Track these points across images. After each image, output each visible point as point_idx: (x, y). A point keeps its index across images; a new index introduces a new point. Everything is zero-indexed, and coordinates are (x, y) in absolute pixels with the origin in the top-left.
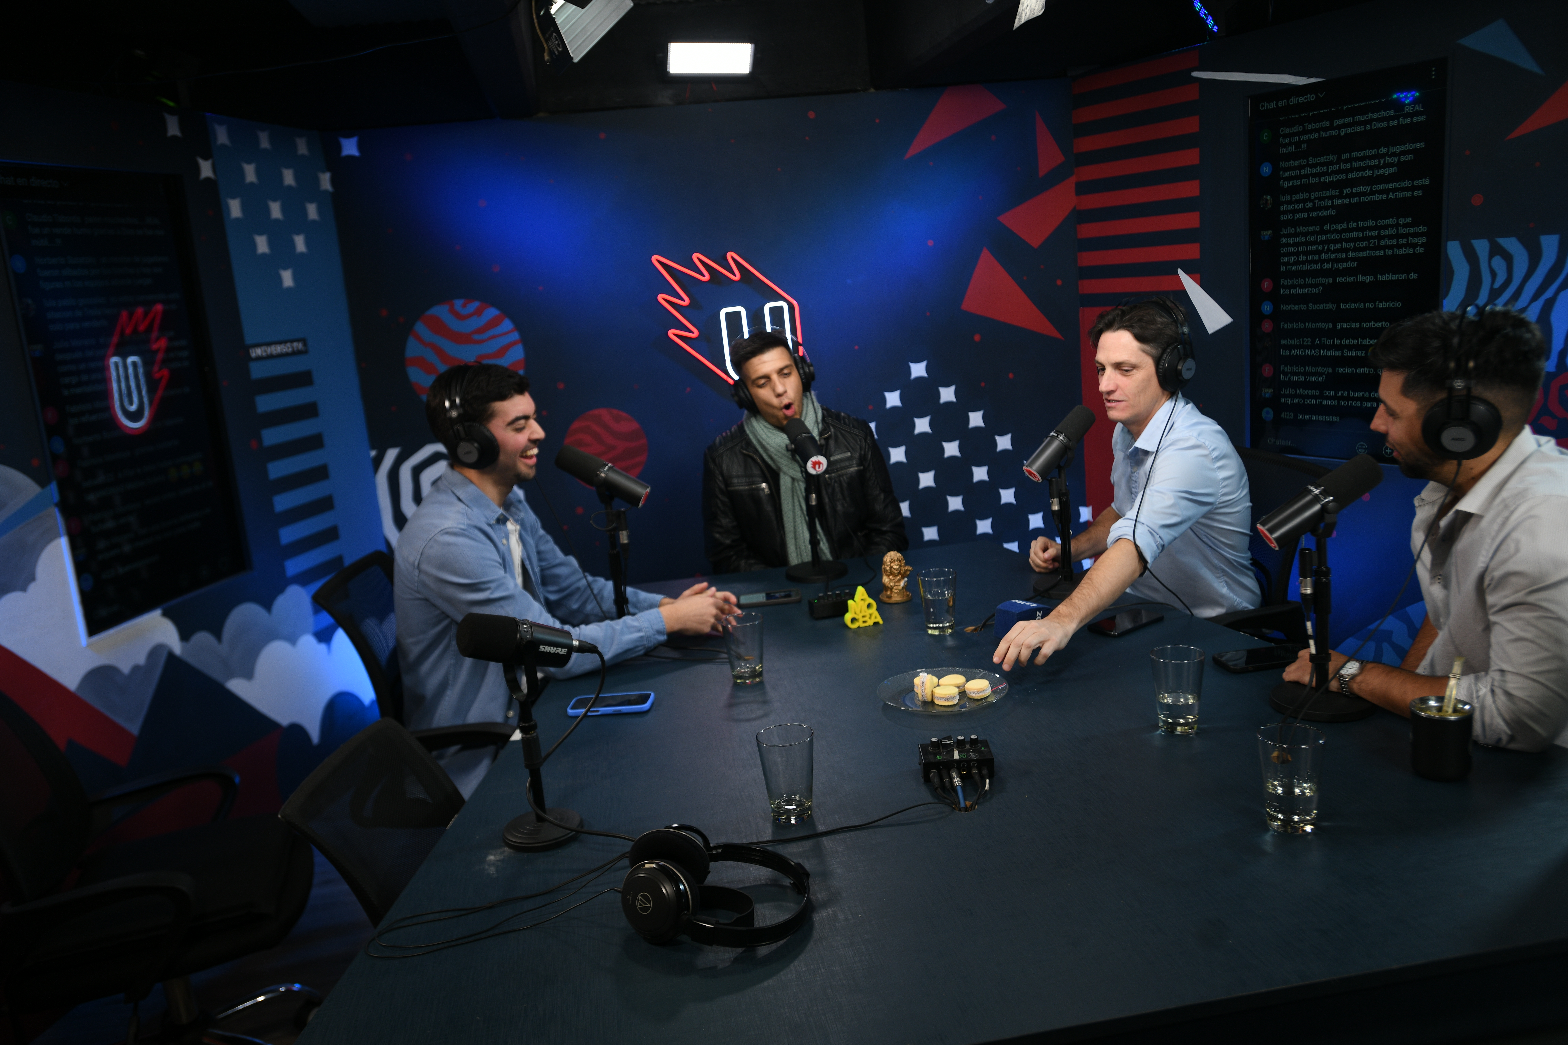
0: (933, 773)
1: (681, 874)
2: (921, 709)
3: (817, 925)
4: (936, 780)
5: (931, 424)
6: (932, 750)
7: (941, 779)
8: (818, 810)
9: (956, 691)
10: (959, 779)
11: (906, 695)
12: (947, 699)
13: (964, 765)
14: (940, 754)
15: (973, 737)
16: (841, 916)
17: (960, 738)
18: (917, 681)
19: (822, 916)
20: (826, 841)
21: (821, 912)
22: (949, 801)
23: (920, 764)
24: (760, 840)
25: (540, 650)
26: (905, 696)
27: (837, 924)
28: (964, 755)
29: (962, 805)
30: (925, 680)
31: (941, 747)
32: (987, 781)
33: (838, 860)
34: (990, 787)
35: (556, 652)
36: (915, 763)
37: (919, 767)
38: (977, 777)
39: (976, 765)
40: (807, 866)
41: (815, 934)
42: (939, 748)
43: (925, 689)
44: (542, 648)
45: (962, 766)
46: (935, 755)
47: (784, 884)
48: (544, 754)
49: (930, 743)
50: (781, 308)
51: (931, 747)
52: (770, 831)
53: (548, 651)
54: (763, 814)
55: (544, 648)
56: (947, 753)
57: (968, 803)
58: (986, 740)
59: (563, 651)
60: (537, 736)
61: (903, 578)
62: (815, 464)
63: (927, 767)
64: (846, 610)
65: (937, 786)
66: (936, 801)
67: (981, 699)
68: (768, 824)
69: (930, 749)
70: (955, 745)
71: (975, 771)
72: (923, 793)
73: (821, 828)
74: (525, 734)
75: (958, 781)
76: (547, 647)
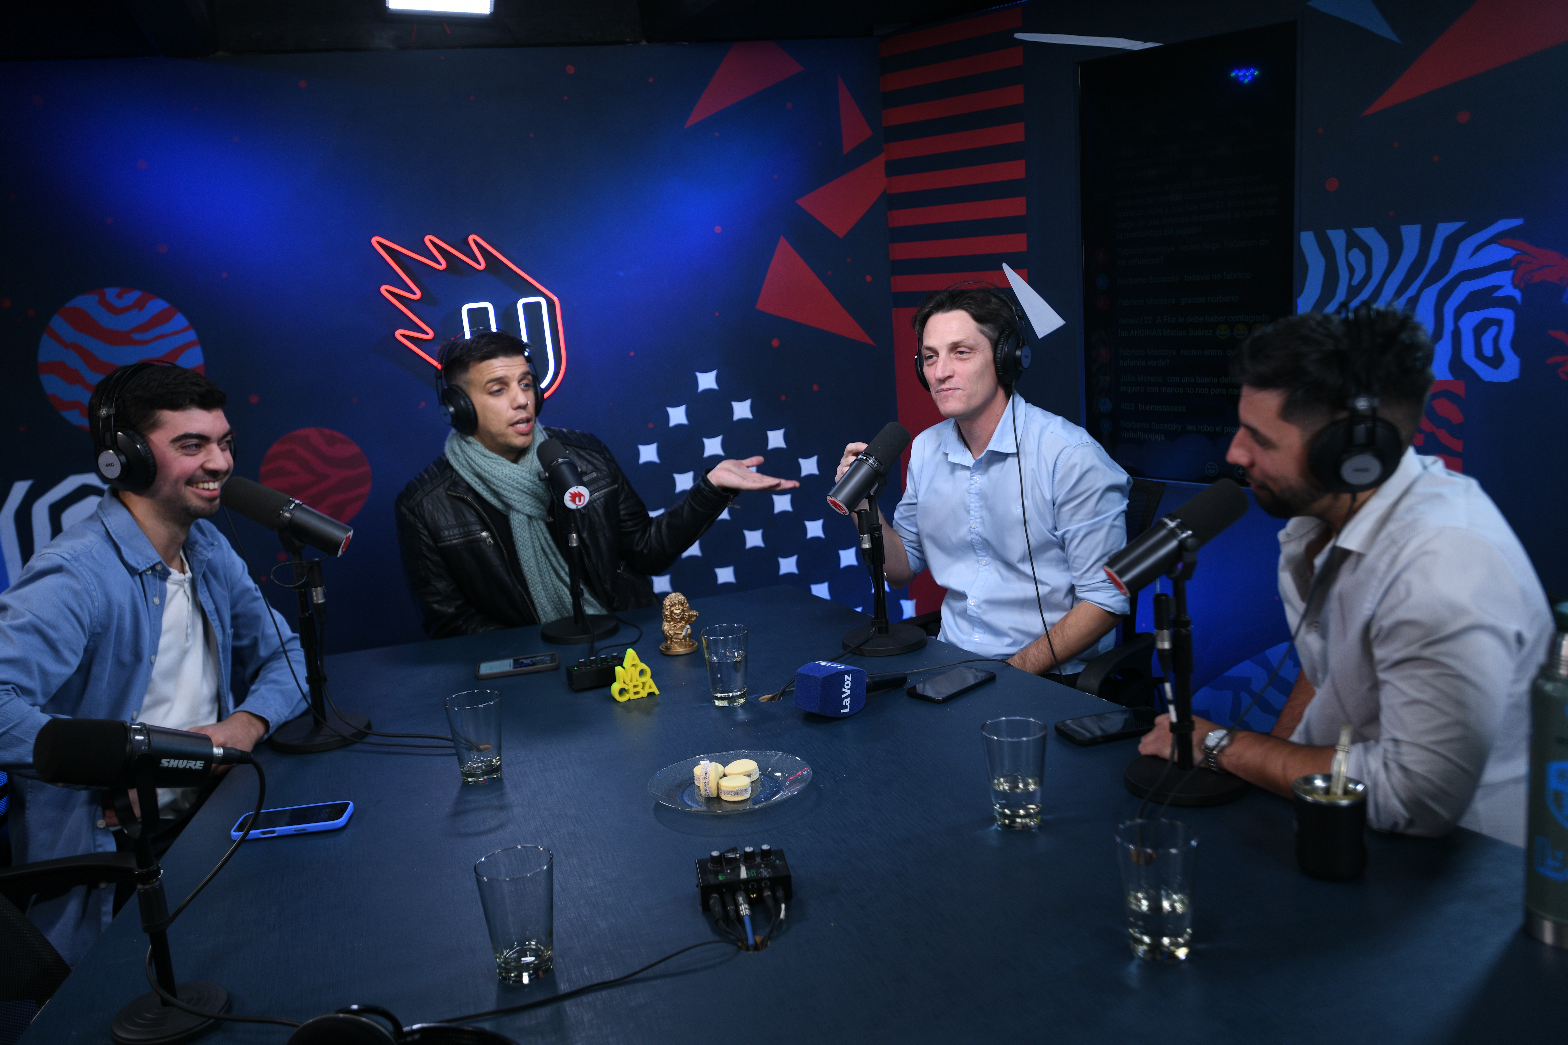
0: (714, 899)
2: (703, 808)
4: (718, 909)
5: (725, 444)
6: (713, 867)
7: (724, 906)
8: (561, 960)
9: (746, 781)
10: (747, 906)
11: (684, 789)
12: (737, 793)
13: (753, 886)
14: (722, 872)
15: (765, 847)
17: (748, 849)
18: (698, 771)
20: (567, 1006)
22: (732, 937)
23: (697, 886)
24: (478, 1012)
25: (161, 765)
26: (683, 792)
28: (754, 873)
29: (751, 942)
30: (708, 770)
31: (724, 863)
32: (783, 905)
33: (583, 1035)
34: (786, 915)
35: (188, 766)
36: (691, 884)
37: (696, 890)
38: (770, 902)
39: (768, 885)
42: (721, 865)
43: (709, 782)
44: (166, 763)
45: (750, 887)
46: (716, 873)
48: (171, 911)
49: (709, 857)
50: (538, 305)
51: (711, 863)
52: (494, 996)
53: (174, 766)
54: (486, 971)
55: (168, 762)
56: (732, 870)
57: (758, 940)
58: (782, 851)
59: (199, 764)
60: (158, 887)
61: (686, 624)
62: (574, 496)
63: (706, 891)
64: (614, 680)
65: (718, 915)
66: (717, 938)
68: (491, 987)
69: (711, 866)
70: (742, 859)
71: (767, 893)
72: (701, 928)
73: (564, 987)
74: (142, 884)
75: (745, 908)
76: (172, 761)
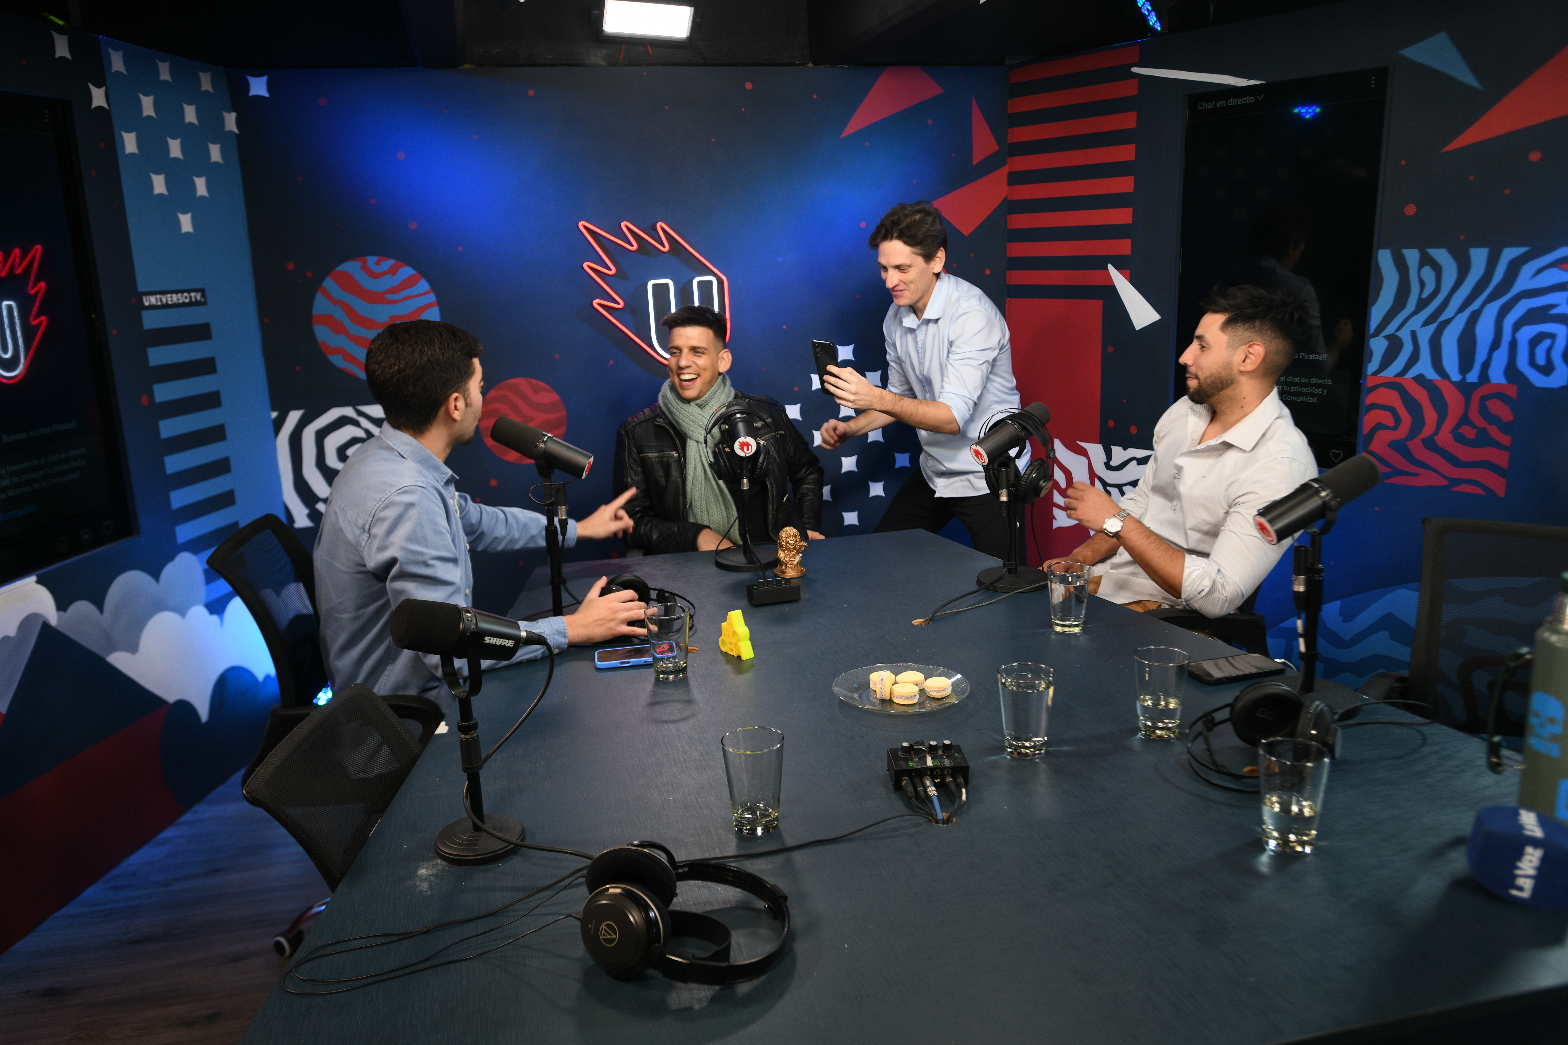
0: (905, 782)
1: (649, 900)
2: (880, 708)
4: (908, 788)
7: (915, 788)
8: (785, 821)
9: (915, 689)
10: (934, 788)
11: (862, 692)
12: (907, 698)
13: (937, 772)
14: (911, 760)
15: (946, 742)
17: (933, 743)
18: (874, 677)
20: (797, 856)
21: (803, 943)
22: (925, 813)
23: (888, 770)
24: (725, 854)
25: (484, 642)
28: (938, 762)
29: (939, 817)
30: (881, 676)
31: (912, 753)
32: (964, 790)
33: (812, 879)
34: (967, 798)
35: (503, 644)
36: (882, 768)
37: (888, 773)
38: (952, 787)
39: (950, 772)
40: (782, 887)
41: (800, 968)
42: (910, 754)
43: (882, 687)
44: (487, 639)
45: (935, 773)
46: (907, 760)
47: (757, 907)
48: (483, 756)
49: (900, 747)
50: (710, 282)
51: (902, 752)
52: (734, 844)
53: (494, 643)
54: (724, 824)
55: (490, 639)
56: (920, 759)
57: (945, 815)
58: (960, 746)
59: (510, 643)
60: (477, 736)
61: (798, 553)
62: (743, 445)
63: (898, 774)
65: (911, 795)
66: (911, 812)
67: (943, 699)
68: (731, 836)
69: (902, 754)
70: (928, 751)
71: (949, 779)
72: (897, 805)
73: (790, 842)
74: (464, 734)
75: (933, 790)
76: (492, 638)
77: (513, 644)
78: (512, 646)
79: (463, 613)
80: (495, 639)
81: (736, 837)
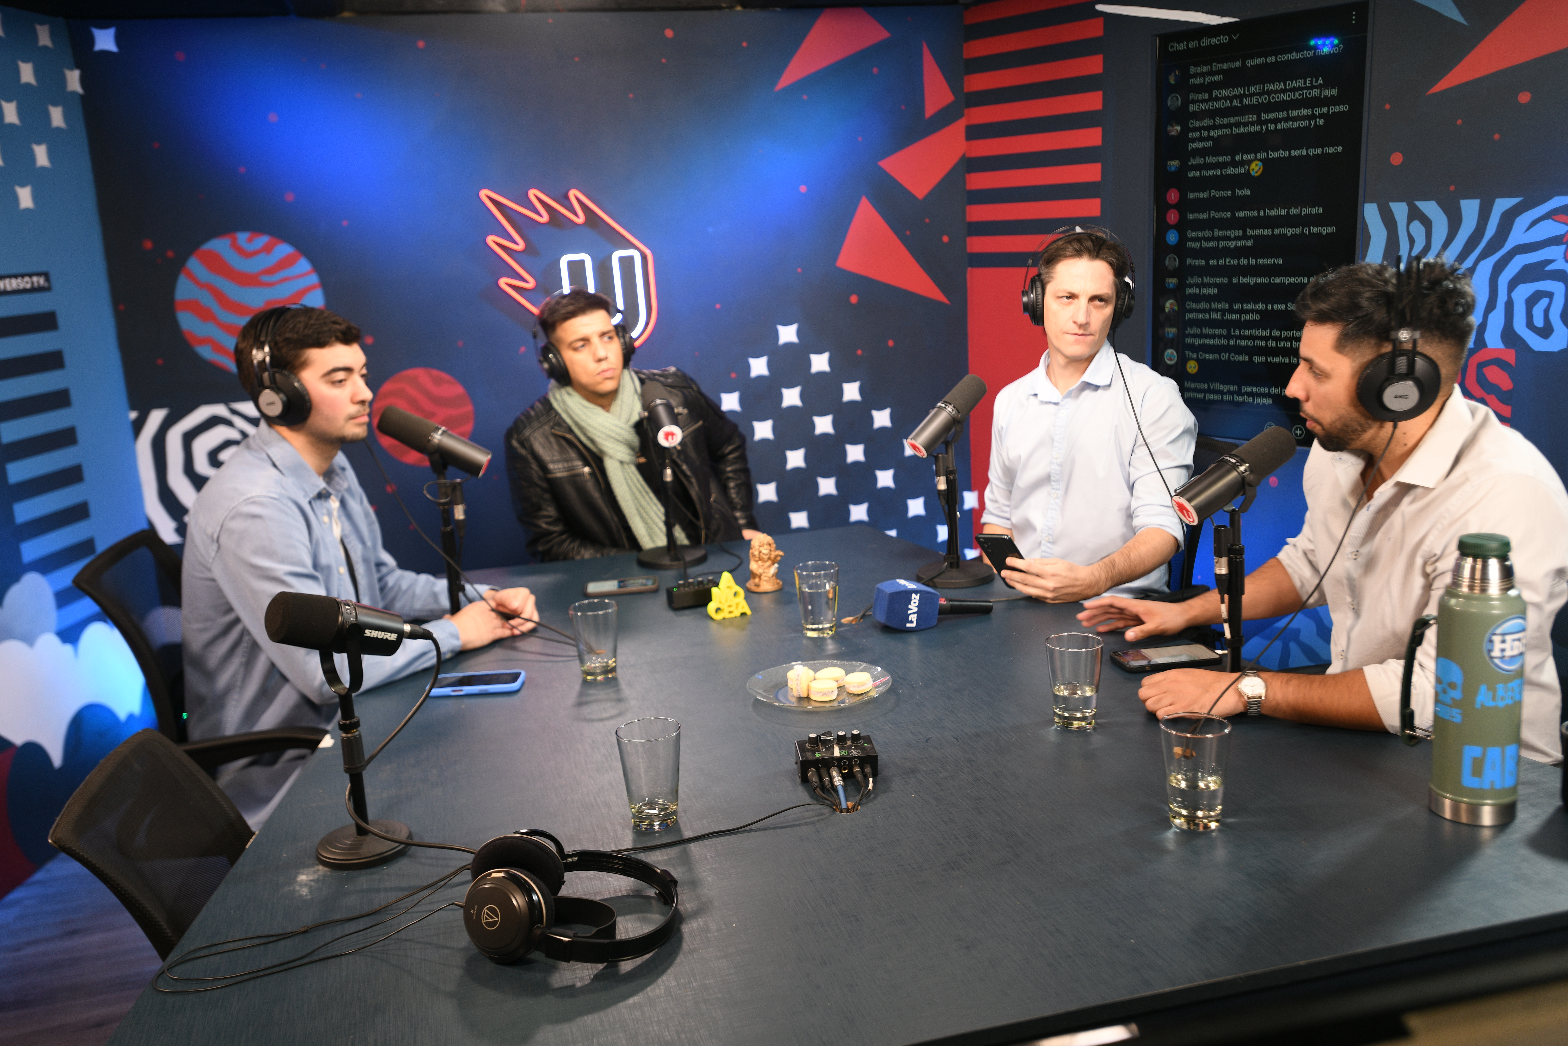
0: (811, 773)
1: (534, 883)
2: (795, 705)
3: (686, 937)
4: (815, 780)
5: (803, 396)
6: (810, 747)
7: (821, 779)
8: (684, 815)
9: (834, 686)
10: (840, 778)
11: (779, 689)
12: (825, 694)
13: (845, 763)
14: (819, 751)
15: (855, 732)
16: (713, 926)
17: (841, 733)
18: (791, 675)
19: (692, 927)
20: (693, 847)
21: (690, 923)
22: (829, 802)
23: (796, 763)
24: (620, 847)
25: (365, 635)
26: (778, 691)
27: (709, 935)
28: (845, 752)
29: (844, 806)
30: (799, 673)
31: (820, 744)
32: (871, 780)
33: (708, 867)
34: (873, 787)
35: (385, 638)
36: (790, 763)
37: (795, 766)
38: (859, 776)
39: (858, 762)
40: (674, 873)
41: (685, 946)
42: (817, 745)
43: (800, 683)
44: (368, 633)
45: (842, 764)
46: (814, 752)
47: (648, 894)
48: (367, 756)
49: (807, 739)
50: (633, 257)
51: (809, 743)
52: (631, 838)
53: (375, 636)
54: (622, 821)
55: (371, 633)
56: (827, 749)
57: (850, 804)
58: (869, 736)
59: (393, 637)
60: (360, 735)
61: (773, 563)
62: (668, 435)
63: (805, 766)
64: (709, 599)
65: (816, 785)
66: (815, 802)
67: (862, 694)
68: (627, 831)
69: (808, 746)
70: (835, 742)
71: (857, 769)
72: (803, 796)
73: (687, 833)
74: (345, 733)
75: (839, 780)
76: (373, 631)
77: (396, 637)
78: (395, 639)
79: (342, 606)
80: (377, 632)
81: (634, 832)
